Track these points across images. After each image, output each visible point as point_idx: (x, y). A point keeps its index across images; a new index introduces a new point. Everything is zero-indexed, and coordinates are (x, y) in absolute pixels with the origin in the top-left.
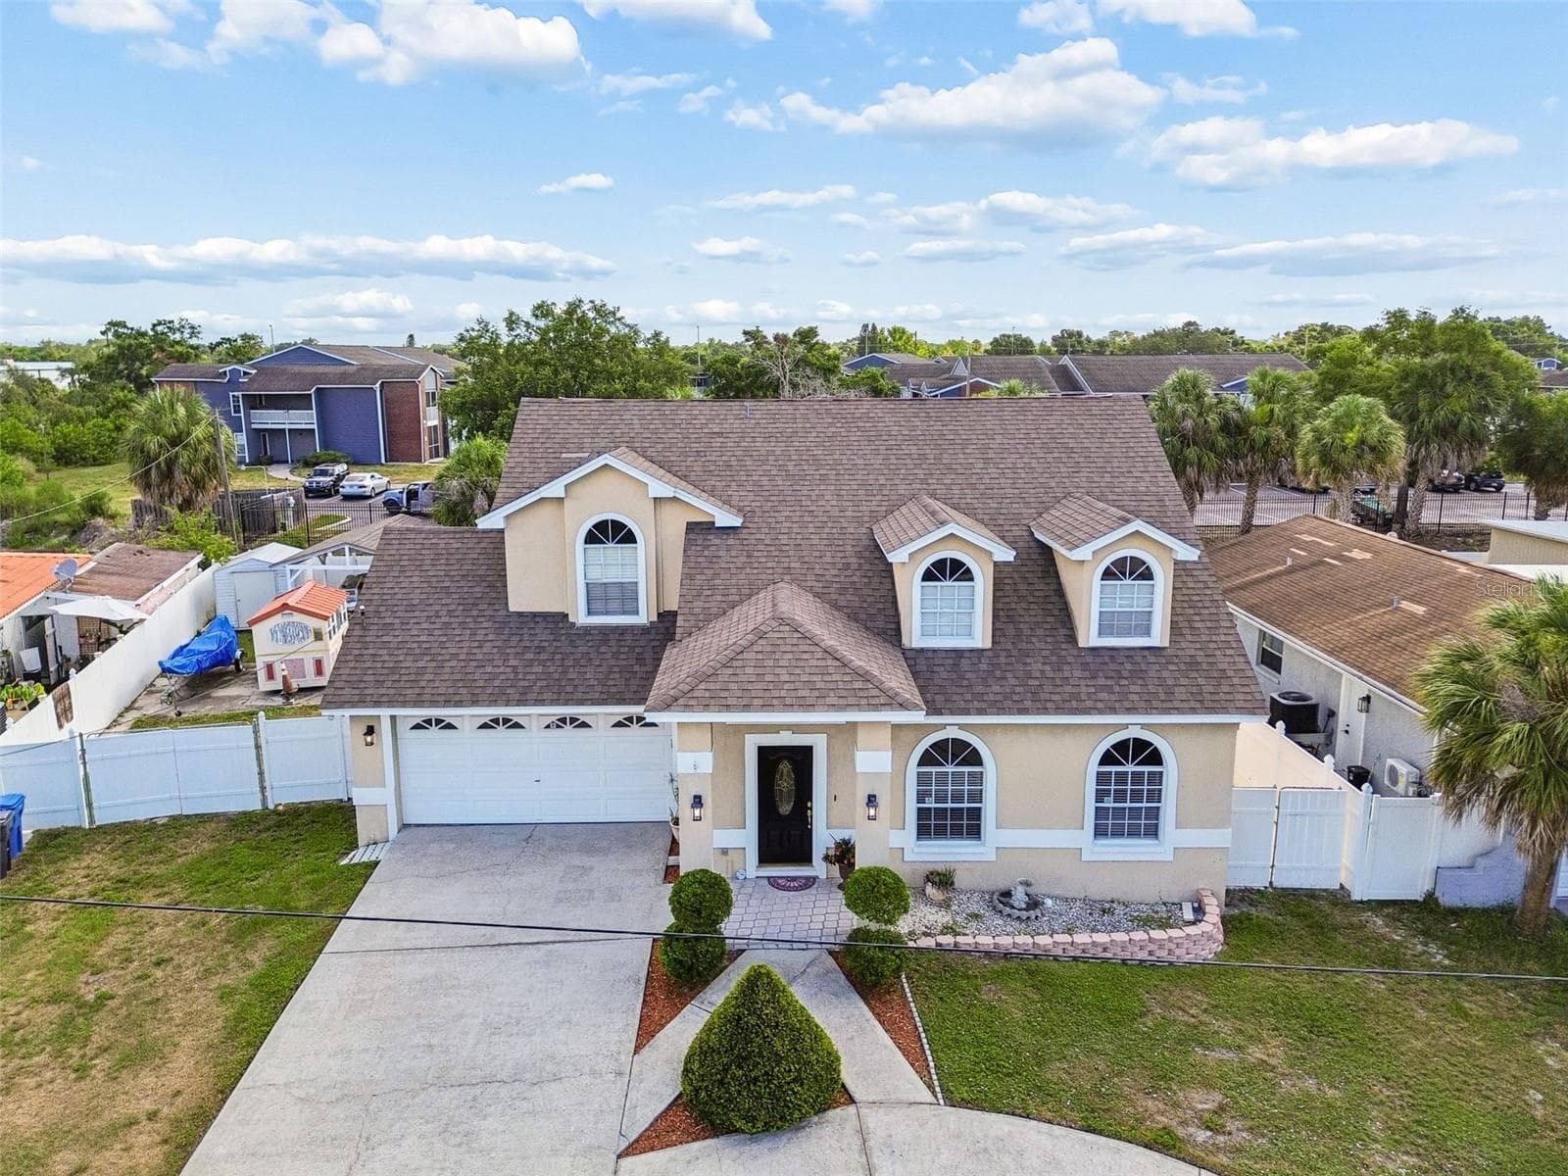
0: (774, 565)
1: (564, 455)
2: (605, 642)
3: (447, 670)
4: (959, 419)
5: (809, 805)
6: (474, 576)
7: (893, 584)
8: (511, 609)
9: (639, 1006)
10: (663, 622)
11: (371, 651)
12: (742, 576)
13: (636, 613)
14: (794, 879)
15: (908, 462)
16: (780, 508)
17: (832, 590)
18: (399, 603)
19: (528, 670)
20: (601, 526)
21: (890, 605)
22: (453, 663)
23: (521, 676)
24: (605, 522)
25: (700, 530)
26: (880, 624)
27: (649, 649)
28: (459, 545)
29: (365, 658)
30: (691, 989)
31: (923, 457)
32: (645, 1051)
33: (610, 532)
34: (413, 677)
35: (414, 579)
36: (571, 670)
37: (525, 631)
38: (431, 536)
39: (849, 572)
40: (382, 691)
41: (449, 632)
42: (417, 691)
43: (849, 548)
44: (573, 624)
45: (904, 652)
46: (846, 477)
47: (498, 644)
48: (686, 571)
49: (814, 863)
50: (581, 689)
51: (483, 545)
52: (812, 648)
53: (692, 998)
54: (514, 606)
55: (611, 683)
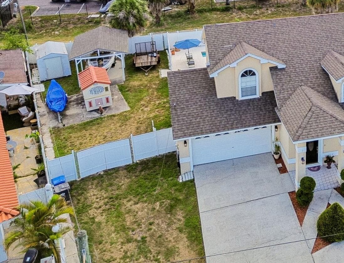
0: (298, 79)
1: (225, 46)
2: (249, 105)
3: (206, 121)
4: (333, 22)
5: (317, 147)
6: (202, 87)
7: (331, 82)
8: (218, 98)
9: (295, 213)
10: (264, 96)
11: (181, 118)
12: (290, 84)
13: (256, 94)
14: (314, 167)
15: (324, 39)
16: (293, 59)
17: (315, 86)
18: (183, 100)
19: (230, 118)
20: (246, 72)
21: (332, 89)
22: (208, 118)
23: (229, 120)
24: (247, 71)
25: (273, 69)
26: (331, 96)
27: (262, 106)
28: (193, 76)
29: (180, 120)
30: (306, 206)
31: (327, 37)
32: (303, 225)
33: (248, 73)
34: (197, 125)
35: (184, 91)
36: (243, 116)
37: (225, 104)
38: (183, 74)
39: (318, 79)
40: (190, 131)
41: (202, 108)
42: (200, 129)
43: (316, 71)
44: (238, 100)
45: (339, 104)
46: (309, 46)
47: (218, 110)
48: (274, 84)
49: (319, 162)
50: (248, 122)
51: (201, 75)
52: (327, 115)
53: (307, 209)
54: (219, 96)
55: (255, 119)
